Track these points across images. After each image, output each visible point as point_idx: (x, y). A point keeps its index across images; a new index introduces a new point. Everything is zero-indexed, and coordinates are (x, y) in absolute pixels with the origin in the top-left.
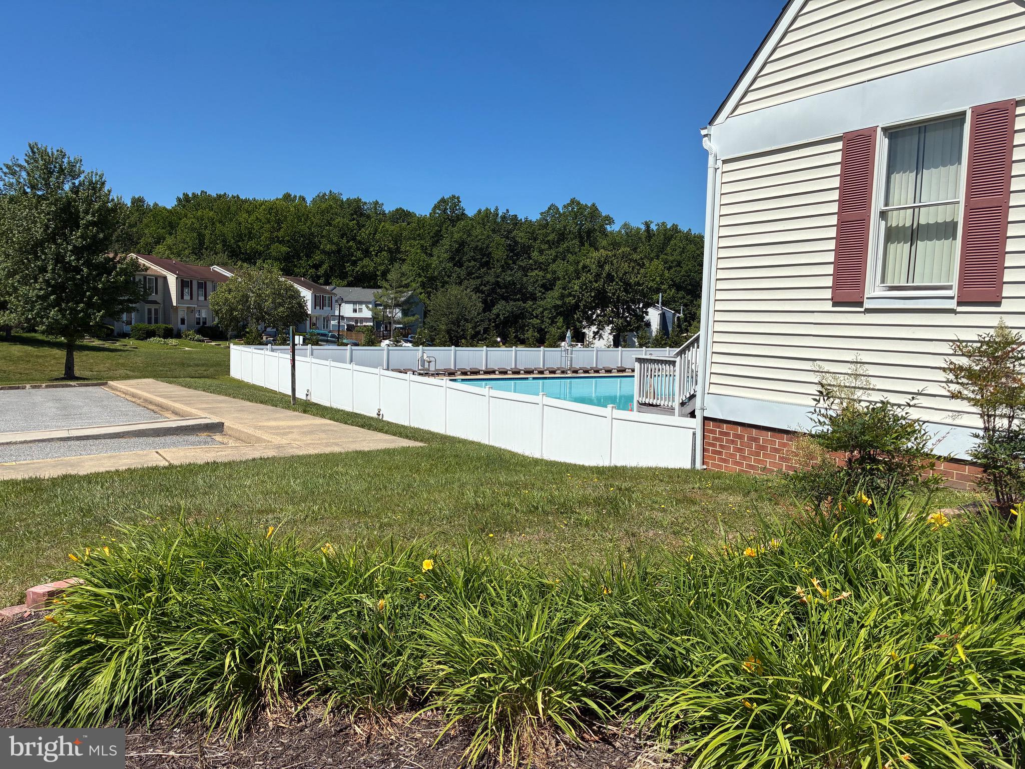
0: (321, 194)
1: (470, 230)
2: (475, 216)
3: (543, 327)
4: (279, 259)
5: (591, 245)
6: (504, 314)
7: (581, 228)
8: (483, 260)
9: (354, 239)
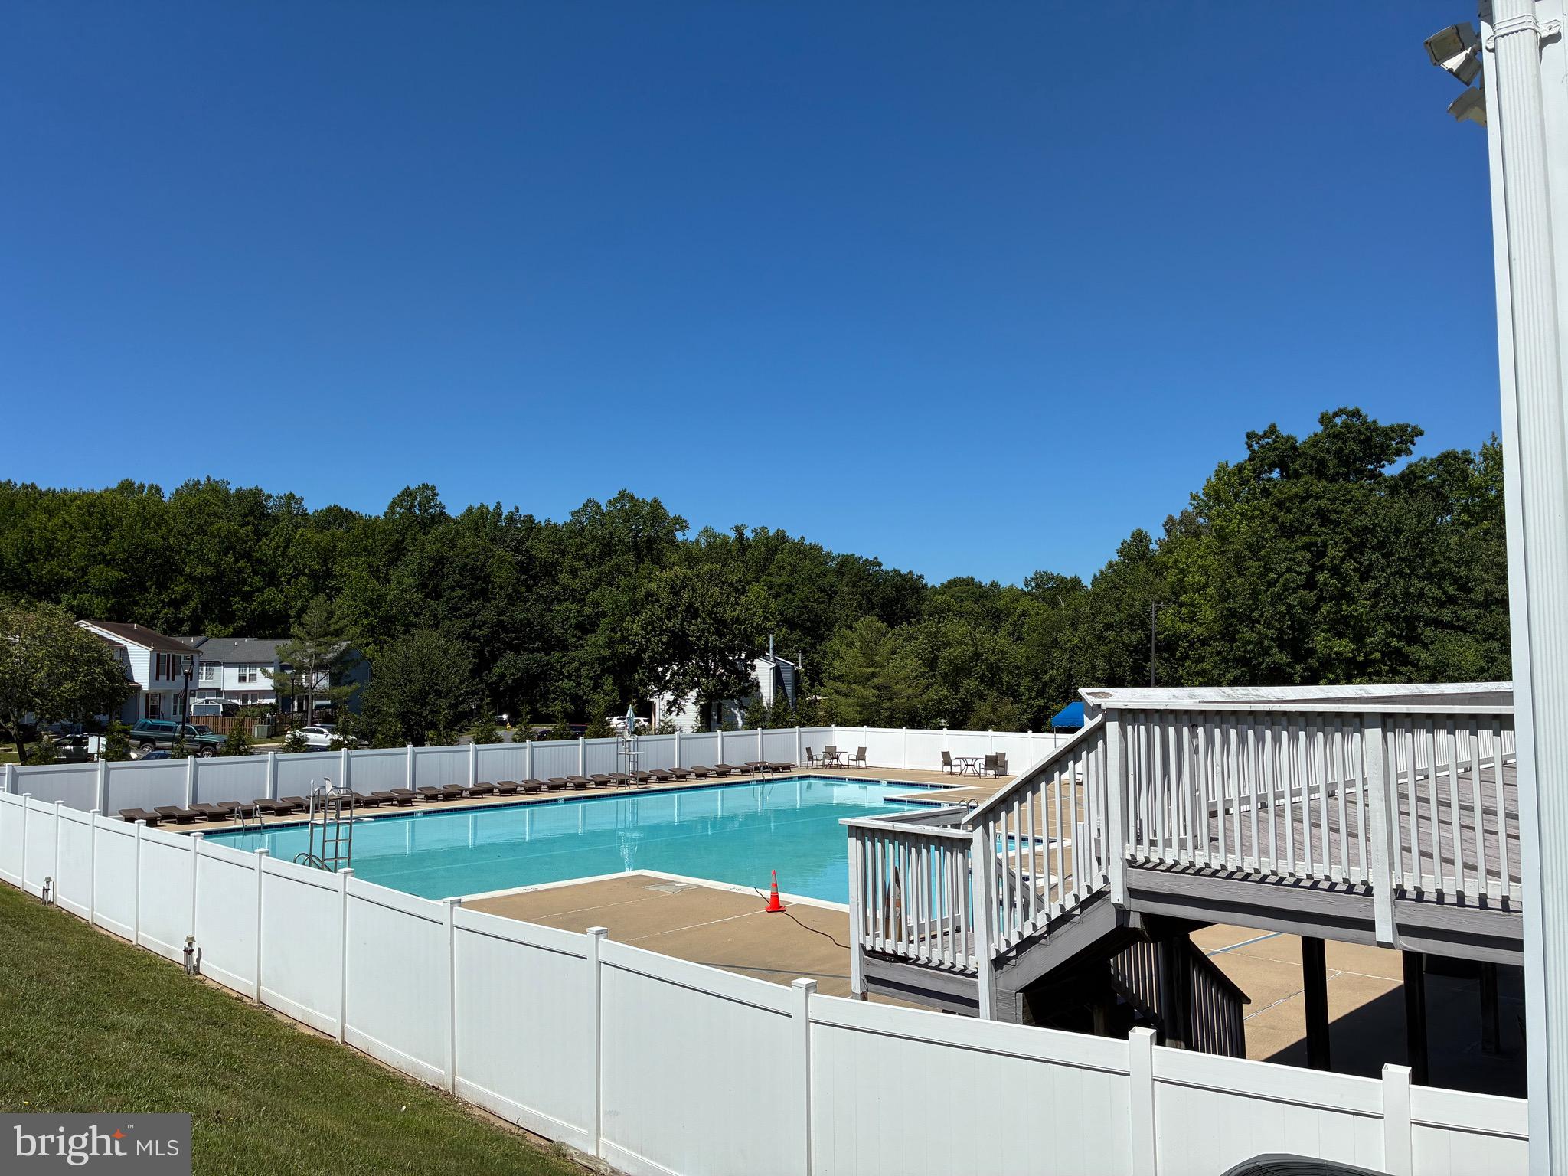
0: (191, 483)
1: (453, 539)
2: (463, 516)
3: (580, 693)
4: (104, 592)
5: (653, 562)
6: (514, 674)
7: (637, 535)
8: (478, 587)
9: (247, 556)
